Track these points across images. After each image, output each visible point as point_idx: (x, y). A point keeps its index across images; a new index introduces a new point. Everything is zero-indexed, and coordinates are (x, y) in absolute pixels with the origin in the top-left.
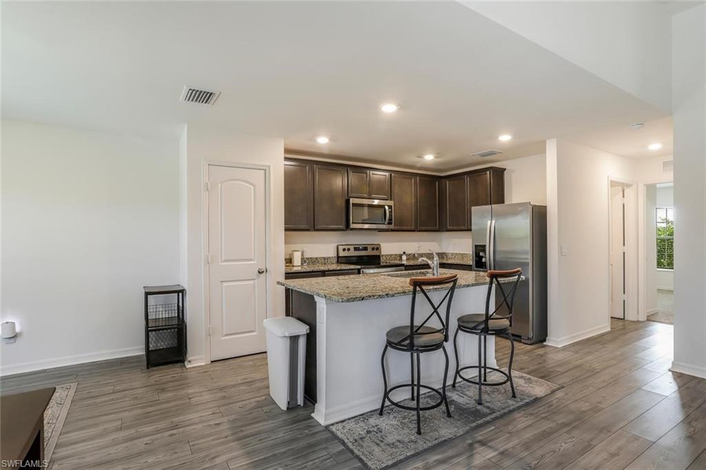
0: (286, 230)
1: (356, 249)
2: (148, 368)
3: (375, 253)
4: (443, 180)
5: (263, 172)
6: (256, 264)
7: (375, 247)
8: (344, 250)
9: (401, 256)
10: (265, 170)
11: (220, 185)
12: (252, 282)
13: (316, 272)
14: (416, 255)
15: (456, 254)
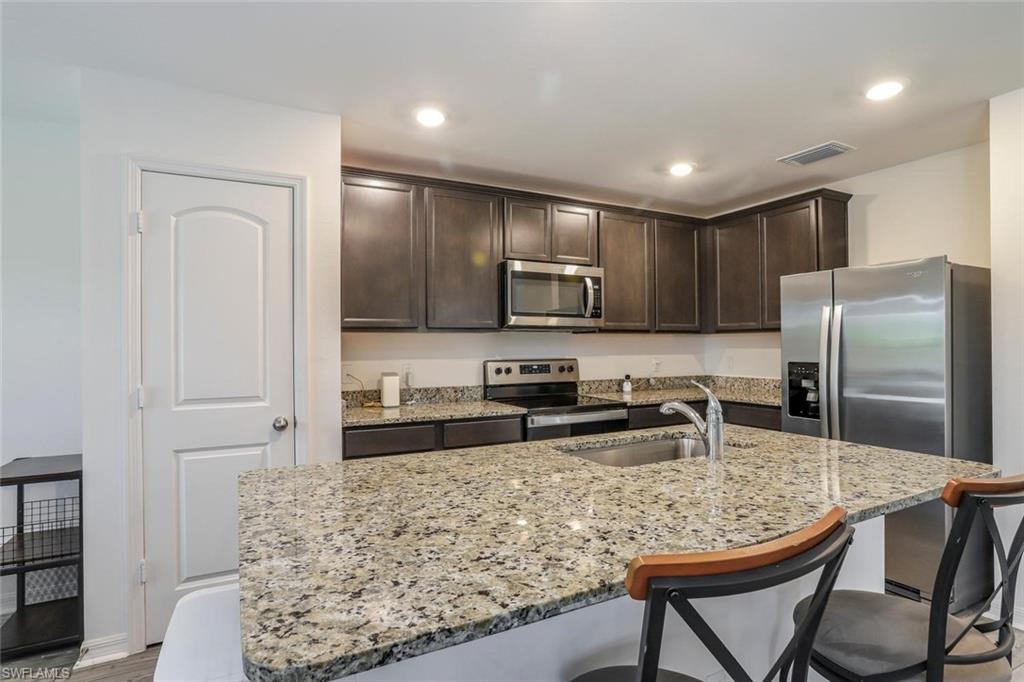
0: (345, 329)
1: (524, 370)
3: (566, 377)
4: (709, 229)
5: (287, 191)
6: (271, 408)
7: (566, 364)
8: (498, 371)
9: (620, 383)
10: (293, 188)
11: (173, 219)
12: (258, 451)
13: (423, 423)
14: (652, 381)
15: (736, 379)
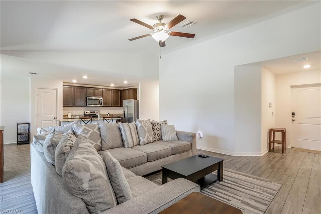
0: (63, 106)
1: (90, 112)
2: (17, 145)
4: (122, 91)
6: (53, 116)
7: (98, 112)
8: (86, 112)
9: (107, 114)
10: (56, 90)
11: (41, 94)
12: (52, 121)
14: (113, 114)
